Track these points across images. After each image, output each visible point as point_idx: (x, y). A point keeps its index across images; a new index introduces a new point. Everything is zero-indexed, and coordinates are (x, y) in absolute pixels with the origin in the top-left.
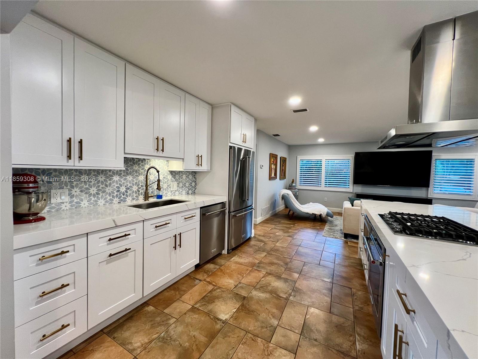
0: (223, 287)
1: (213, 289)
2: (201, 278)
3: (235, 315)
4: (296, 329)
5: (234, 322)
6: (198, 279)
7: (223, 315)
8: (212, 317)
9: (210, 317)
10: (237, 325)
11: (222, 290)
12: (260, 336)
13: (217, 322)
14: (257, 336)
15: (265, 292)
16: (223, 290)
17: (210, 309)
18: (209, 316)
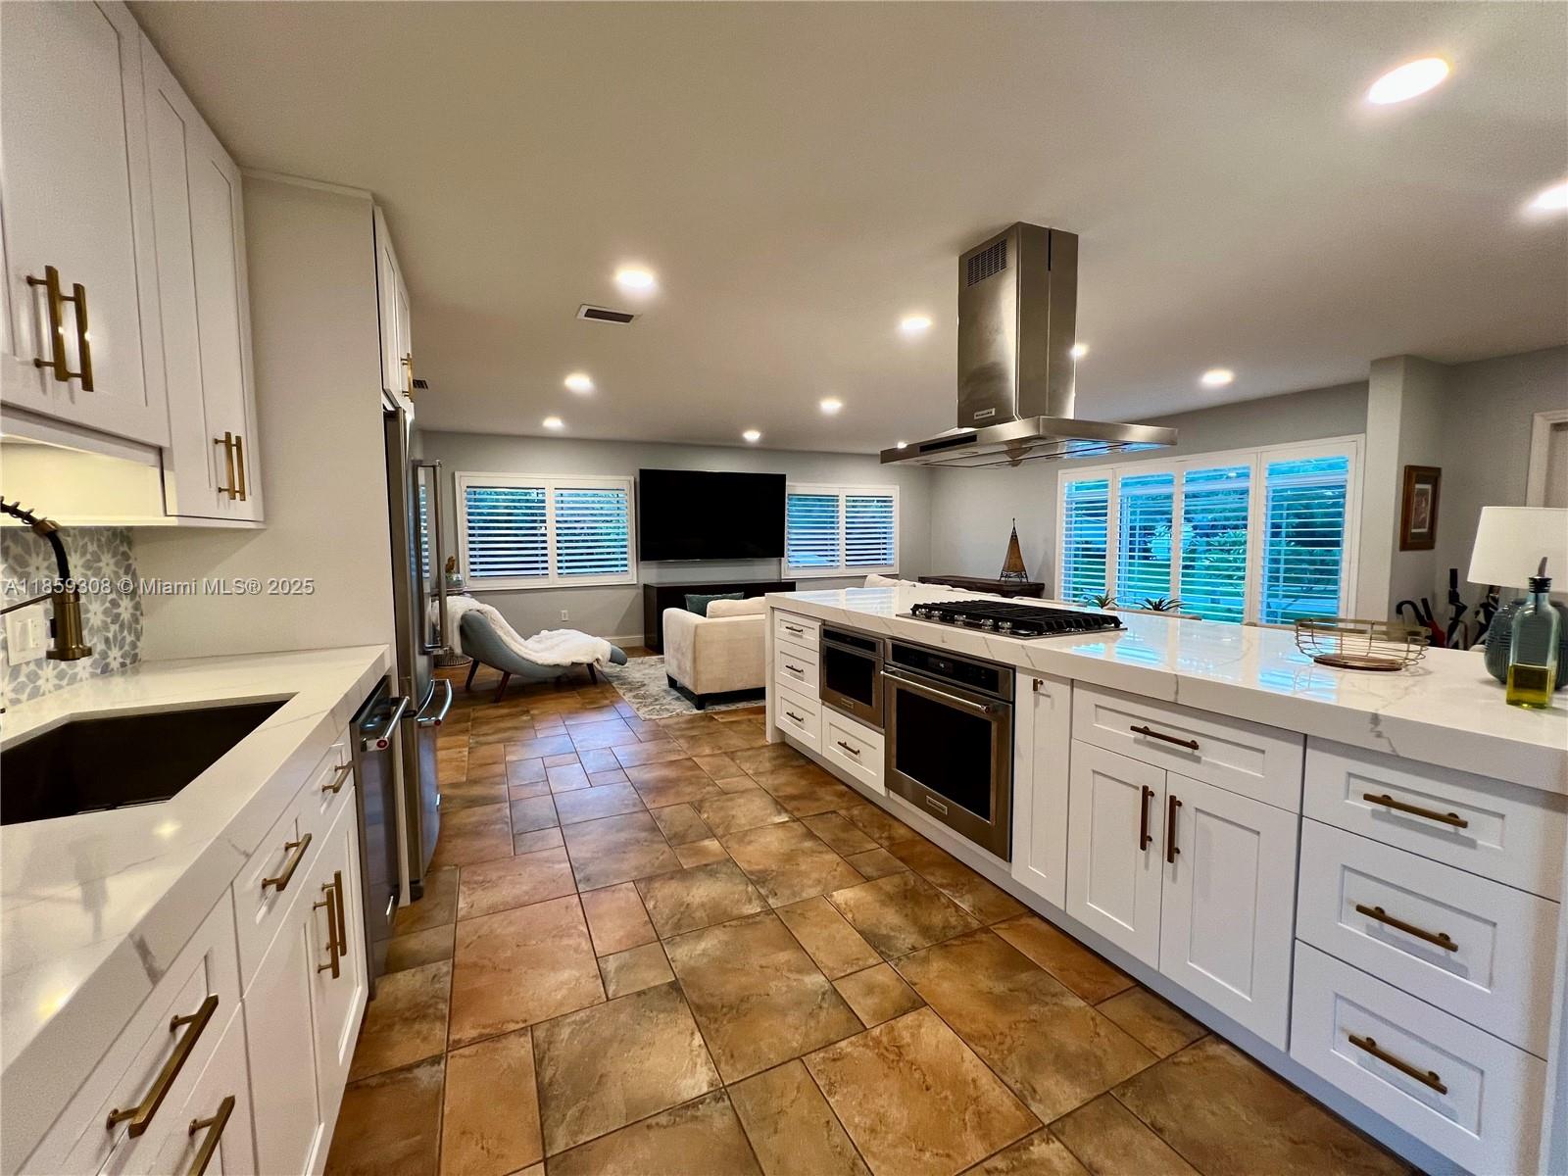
0: (566, 1010)
1: (535, 1046)
2: (426, 1051)
3: (716, 1051)
4: (866, 959)
5: (739, 1066)
6: (418, 1065)
7: (690, 1082)
8: (663, 1119)
9: (657, 1124)
10: (757, 1066)
11: (574, 1022)
12: (833, 1037)
13: (699, 1114)
14: (830, 1044)
15: (700, 932)
16: (577, 1017)
17: (622, 1107)
18: (649, 1127)
